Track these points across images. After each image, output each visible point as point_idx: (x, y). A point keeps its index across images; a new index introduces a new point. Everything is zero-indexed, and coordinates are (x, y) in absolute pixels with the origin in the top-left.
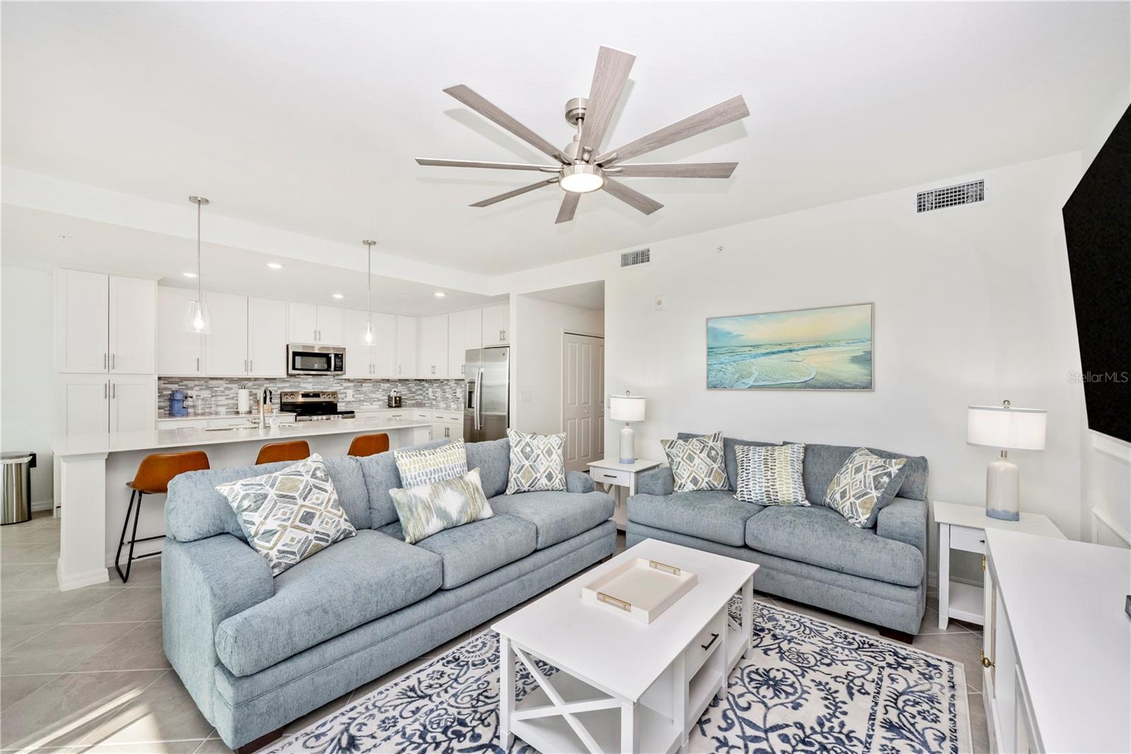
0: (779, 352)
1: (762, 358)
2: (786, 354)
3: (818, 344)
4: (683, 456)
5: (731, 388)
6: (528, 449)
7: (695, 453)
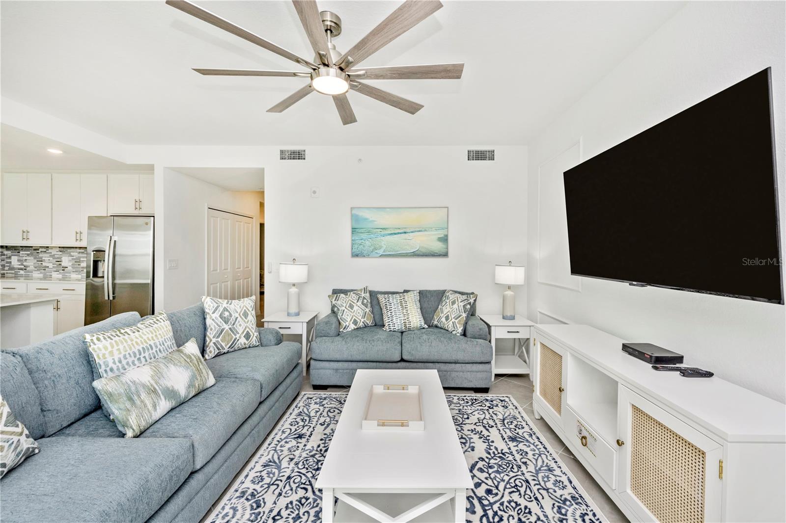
0: (399, 233)
1: (388, 237)
2: (402, 234)
3: (420, 229)
4: (346, 306)
5: (368, 256)
6: (227, 314)
7: (354, 303)
